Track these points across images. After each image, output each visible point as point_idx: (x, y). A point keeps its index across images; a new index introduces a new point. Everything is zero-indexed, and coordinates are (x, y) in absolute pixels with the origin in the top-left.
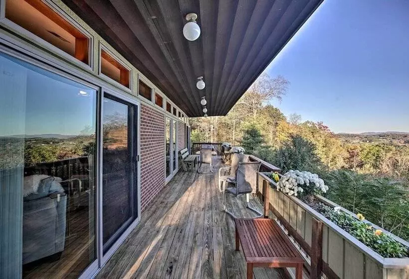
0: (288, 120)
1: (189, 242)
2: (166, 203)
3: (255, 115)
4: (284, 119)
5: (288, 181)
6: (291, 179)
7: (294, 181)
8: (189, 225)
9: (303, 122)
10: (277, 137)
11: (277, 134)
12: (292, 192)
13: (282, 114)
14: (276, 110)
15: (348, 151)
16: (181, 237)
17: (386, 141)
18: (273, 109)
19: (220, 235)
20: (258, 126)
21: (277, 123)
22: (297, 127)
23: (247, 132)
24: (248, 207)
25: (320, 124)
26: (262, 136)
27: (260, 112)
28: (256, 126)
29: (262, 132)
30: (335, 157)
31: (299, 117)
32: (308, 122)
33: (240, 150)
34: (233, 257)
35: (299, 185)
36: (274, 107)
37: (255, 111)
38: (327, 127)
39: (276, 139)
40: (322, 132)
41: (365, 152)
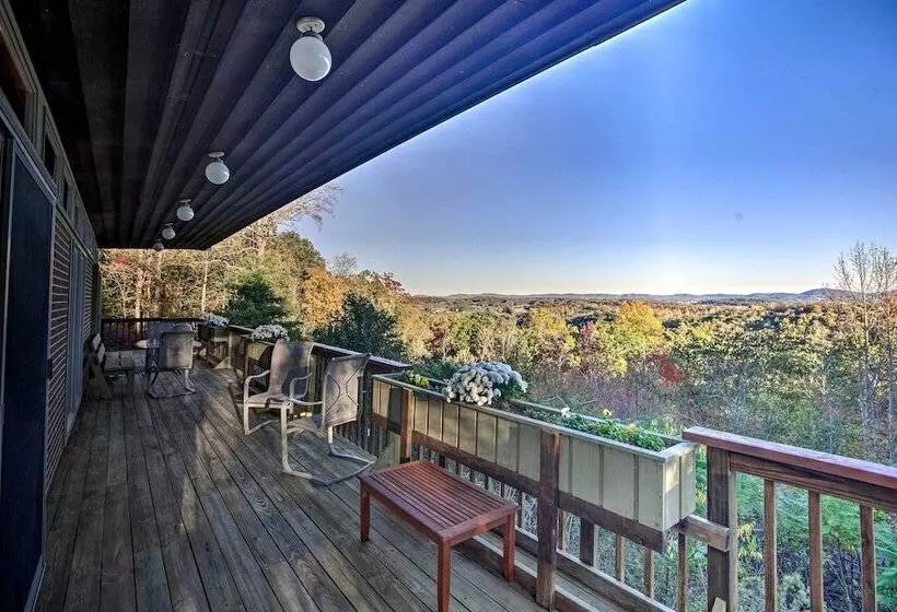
0: (330, 267)
1: (244, 562)
2: (103, 492)
3: (262, 251)
4: (321, 265)
5: (473, 380)
6: (479, 377)
7: (486, 379)
8: (217, 525)
9: (358, 272)
10: (307, 302)
11: (308, 295)
12: (484, 399)
13: (318, 253)
14: (306, 243)
15: (431, 328)
16: (217, 558)
17: (482, 310)
18: (298, 241)
19: (309, 524)
20: (268, 278)
21: (305, 273)
22: (347, 281)
23: (243, 291)
24: (331, 455)
25: (387, 278)
26: (280, 300)
27: (273, 245)
28: (265, 277)
29: (278, 292)
30: (411, 341)
31: (351, 262)
32: (367, 273)
33: (277, 332)
34: (364, 556)
35: (496, 386)
36: (302, 237)
37: (262, 244)
38: (399, 284)
39: (304, 305)
40: (390, 293)
41: (456, 328)
